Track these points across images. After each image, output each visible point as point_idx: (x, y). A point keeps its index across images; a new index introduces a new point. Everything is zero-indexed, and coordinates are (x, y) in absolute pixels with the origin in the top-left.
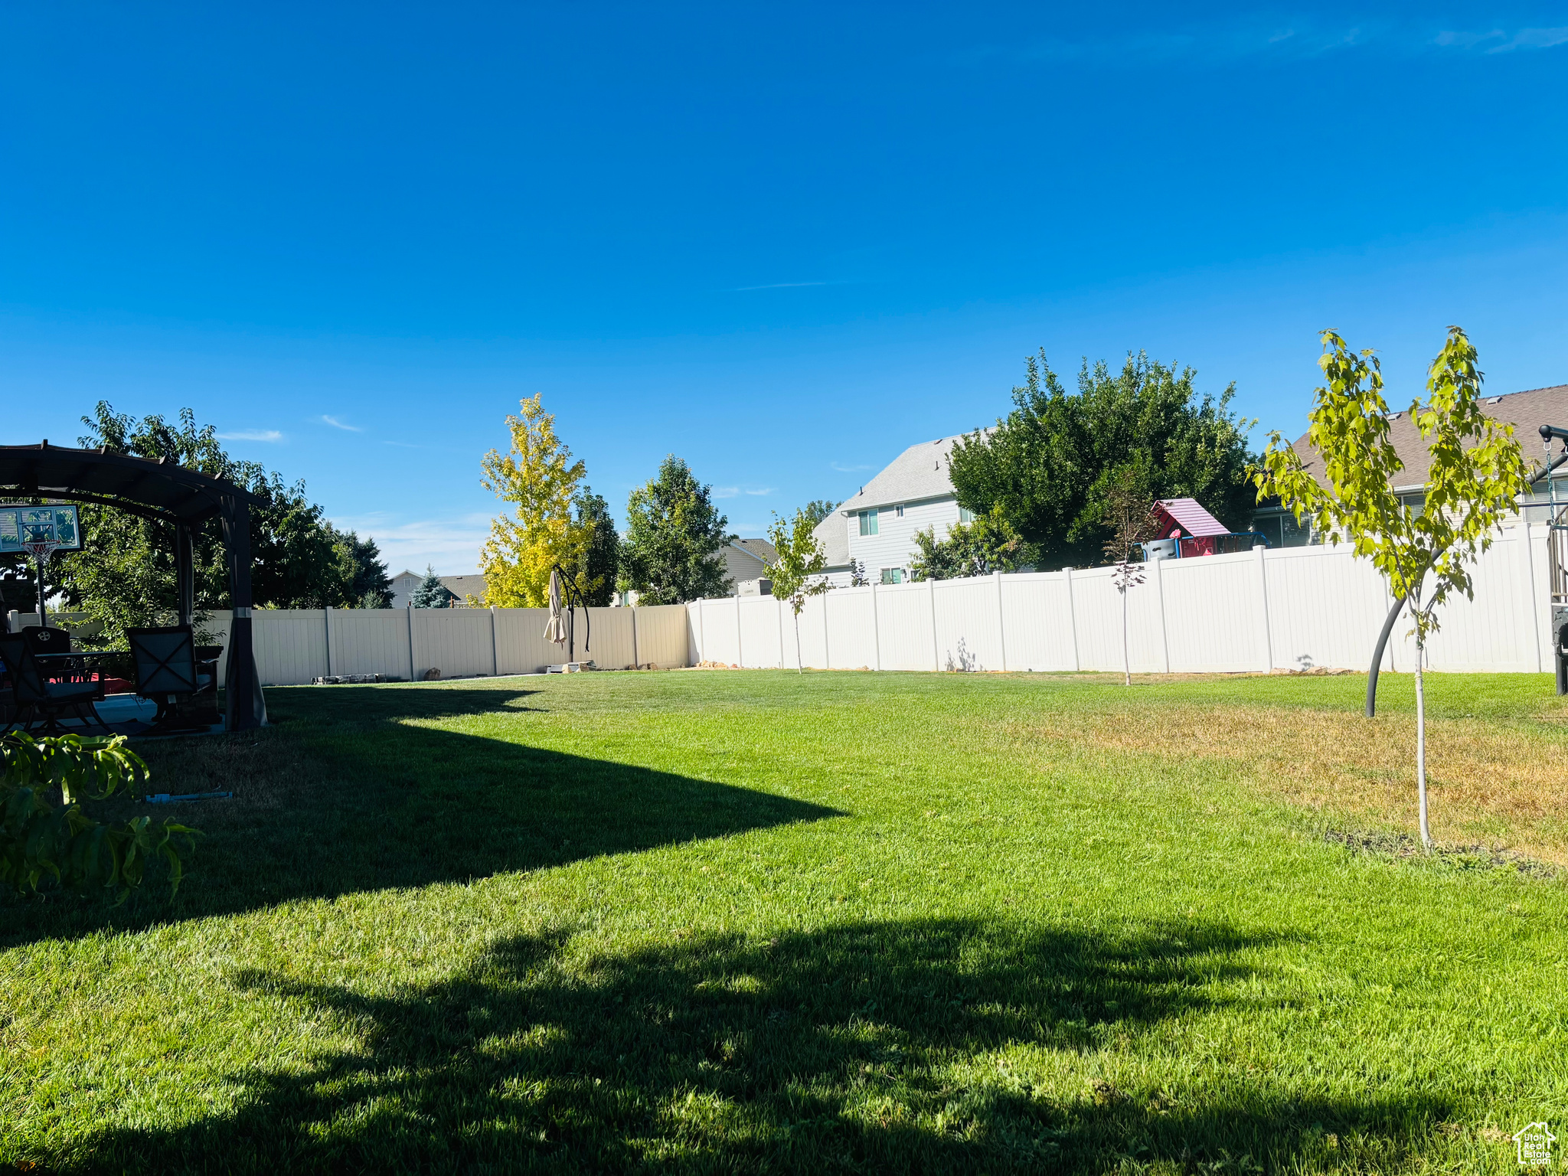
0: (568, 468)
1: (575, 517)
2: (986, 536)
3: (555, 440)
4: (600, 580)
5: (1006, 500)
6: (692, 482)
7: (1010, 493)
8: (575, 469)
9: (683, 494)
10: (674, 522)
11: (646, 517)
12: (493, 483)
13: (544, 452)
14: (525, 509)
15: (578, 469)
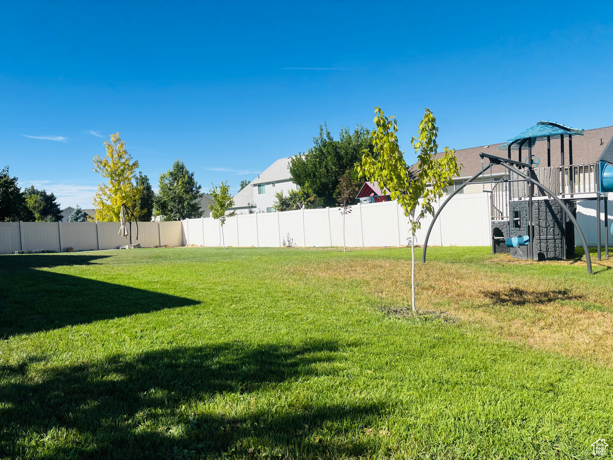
0: (131, 164)
1: (135, 185)
2: (302, 195)
3: (125, 152)
4: (145, 211)
5: (311, 181)
6: (186, 171)
7: (312, 178)
8: (134, 164)
9: (182, 176)
10: (178, 187)
11: (166, 185)
12: (98, 169)
13: (120, 157)
14: (112, 181)
15: (135, 164)
